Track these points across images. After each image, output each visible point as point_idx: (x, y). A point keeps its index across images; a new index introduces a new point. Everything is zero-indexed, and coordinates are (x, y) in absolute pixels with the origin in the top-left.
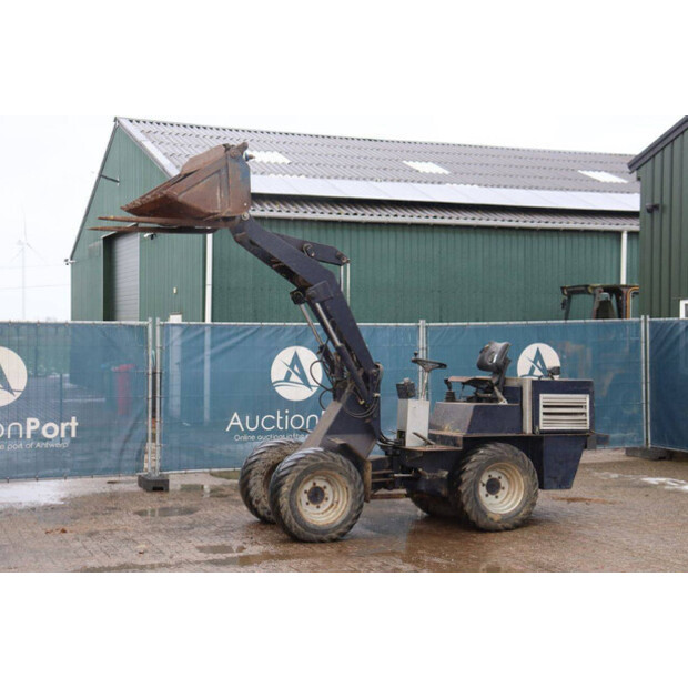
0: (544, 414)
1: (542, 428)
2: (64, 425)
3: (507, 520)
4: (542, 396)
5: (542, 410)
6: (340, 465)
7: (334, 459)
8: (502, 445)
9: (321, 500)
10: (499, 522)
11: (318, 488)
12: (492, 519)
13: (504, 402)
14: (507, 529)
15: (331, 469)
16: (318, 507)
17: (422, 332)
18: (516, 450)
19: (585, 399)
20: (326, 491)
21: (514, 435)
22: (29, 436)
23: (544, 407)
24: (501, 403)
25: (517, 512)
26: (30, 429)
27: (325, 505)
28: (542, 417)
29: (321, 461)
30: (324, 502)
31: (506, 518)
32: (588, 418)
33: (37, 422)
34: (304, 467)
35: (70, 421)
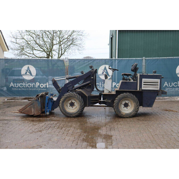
0: (144, 84)
1: (142, 89)
2: (45, 84)
3: (127, 115)
4: (143, 79)
5: (143, 83)
6: (77, 97)
7: (75, 95)
8: (128, 93)
9: (73, 106)
10: (124, 115)
11: (73, 102)
12: (122, 114)
13: (132, 81)
14: (127, 118)
15: (74, 98)
16: (72, 108)
17: (144, 61)
18: (132, 95)
19: (159, 80)
20: (75, 103)
21: (134, 90)
22: (37, 87)
23: (144, 82)
24: (131, 81)
25: (131, 113)
26: (37, 85)
27: (74, 107)
28: (143, 85)
29: (71, 95)
30: (74, 106)
31: (127, 114)
32: (159, 86)
33: (39, 83)
34: (66, 96)
35: (46, 83)
